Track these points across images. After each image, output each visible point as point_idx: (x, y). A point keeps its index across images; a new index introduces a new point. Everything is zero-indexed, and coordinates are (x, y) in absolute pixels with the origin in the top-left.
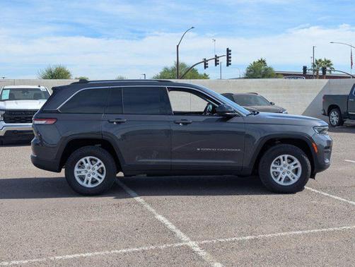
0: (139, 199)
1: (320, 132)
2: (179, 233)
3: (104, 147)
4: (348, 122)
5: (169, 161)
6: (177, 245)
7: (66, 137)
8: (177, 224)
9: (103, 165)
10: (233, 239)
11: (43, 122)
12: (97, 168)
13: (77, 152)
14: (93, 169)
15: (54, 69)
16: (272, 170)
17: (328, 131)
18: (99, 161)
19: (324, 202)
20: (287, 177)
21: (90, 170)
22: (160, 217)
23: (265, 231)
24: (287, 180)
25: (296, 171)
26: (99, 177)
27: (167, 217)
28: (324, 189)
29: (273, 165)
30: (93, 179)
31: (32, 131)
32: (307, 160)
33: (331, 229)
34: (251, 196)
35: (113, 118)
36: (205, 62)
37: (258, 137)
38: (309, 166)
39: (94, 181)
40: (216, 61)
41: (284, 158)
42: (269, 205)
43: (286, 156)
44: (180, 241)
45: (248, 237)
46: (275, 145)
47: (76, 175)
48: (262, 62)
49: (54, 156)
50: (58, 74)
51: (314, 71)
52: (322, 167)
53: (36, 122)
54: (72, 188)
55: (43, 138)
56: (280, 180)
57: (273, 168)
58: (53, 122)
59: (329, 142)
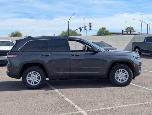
0: (56, 90)
1: (136, 59)
2: (76, 106)
3: (40, 67)
4: (143, 53)
5: (70, 73)
6: (76, 112)
7: (23, 63)
8: (75, 102)
9: (39, 75)
10: (102, 109)
11: (12, 56)
12: (37, 77)
13: (28, 70)
14: (35, 77)
15: (15, 33)
16: (115, 76)
17: (140, 58)
18: (38, 73)
19: (139, 90)
20: (122, 79)
21: (34, 78)
22: (67, 99)
23: (115, 105)
24: (122, 80)
25: (126, 76)
26: (38, 81)
27: (70, 99)
28: (139, 84)
29: (116, 74)
30: (35, 81)
31: (7, 60)
32: (131, 71)
33: (145, 103)
34: (106, 88)
35: (44, 54)
36: (80, 29)
37: (109, 61)
38: (132, 74)
39: (35, 83)
40: (85, 28)
41: (121, 70)
42: (115, 92)
43: (122, 70)
44: (78, 111)
45: (108, 108)
46: (116, 64)
47: (27, 80)
48: (104, 28)
49: (17, 71)
50: (17, 34)
51: (126, 32)
52: (138, 74)
53: (9, 56)
54: (25, 86)
55: (12, 63)
56: (119, 80)
57: (116, 75)
58: (17, 56)
59: (140, 63)
